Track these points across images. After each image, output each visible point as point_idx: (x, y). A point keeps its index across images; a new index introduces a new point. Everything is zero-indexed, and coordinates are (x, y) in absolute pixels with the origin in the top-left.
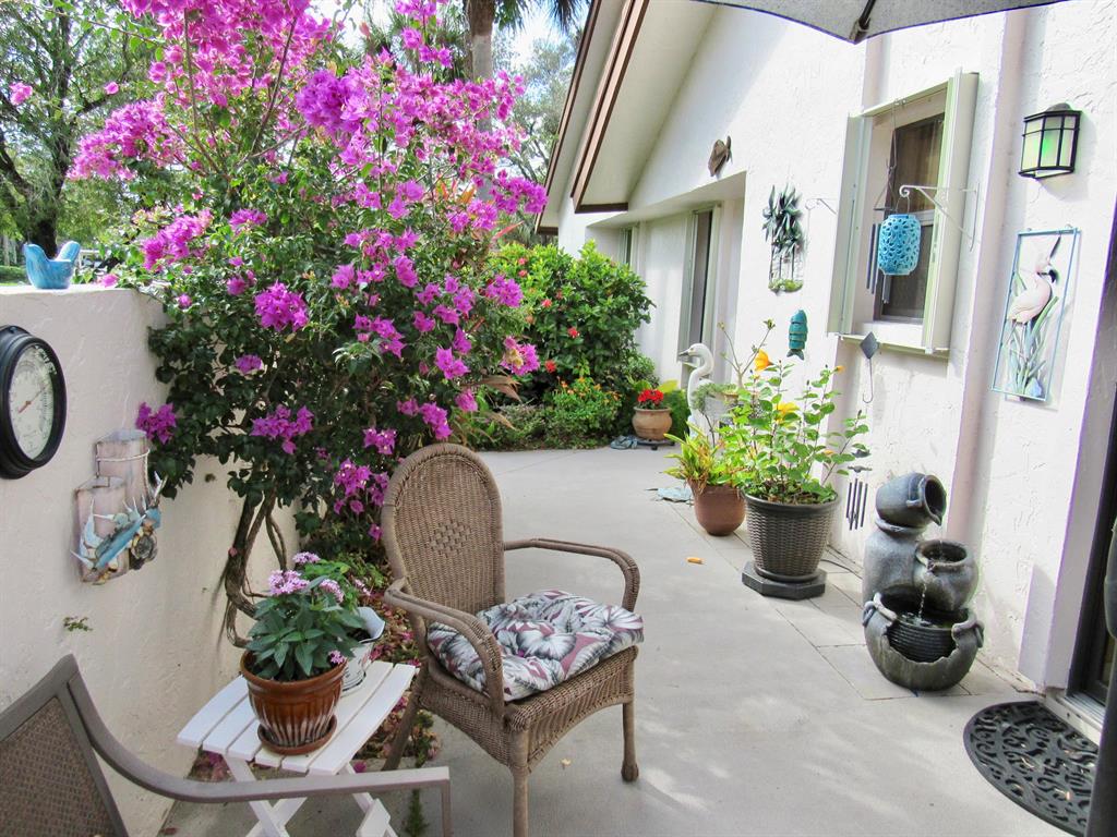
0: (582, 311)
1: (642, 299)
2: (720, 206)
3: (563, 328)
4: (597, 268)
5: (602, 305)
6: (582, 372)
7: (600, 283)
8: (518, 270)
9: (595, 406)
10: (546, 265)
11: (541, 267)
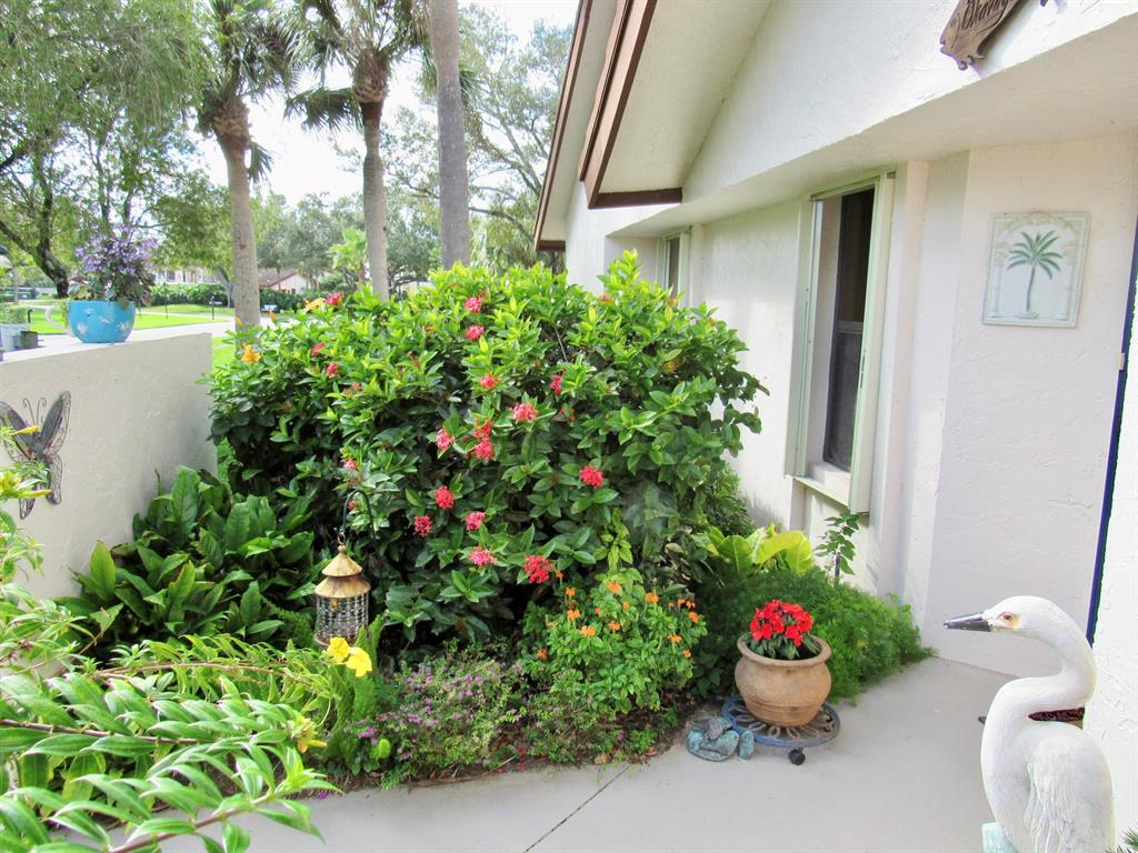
0: (613, 424)
1: (736, 378)
2: (892, 175)
3: (569, 466)
4: (644, 316)
5: (658, 408)
6: (614, 557)
7: (651, 350)
8: (464, 324)
9: (647, 654)
10: (525, 315)
11: (514, 319)
